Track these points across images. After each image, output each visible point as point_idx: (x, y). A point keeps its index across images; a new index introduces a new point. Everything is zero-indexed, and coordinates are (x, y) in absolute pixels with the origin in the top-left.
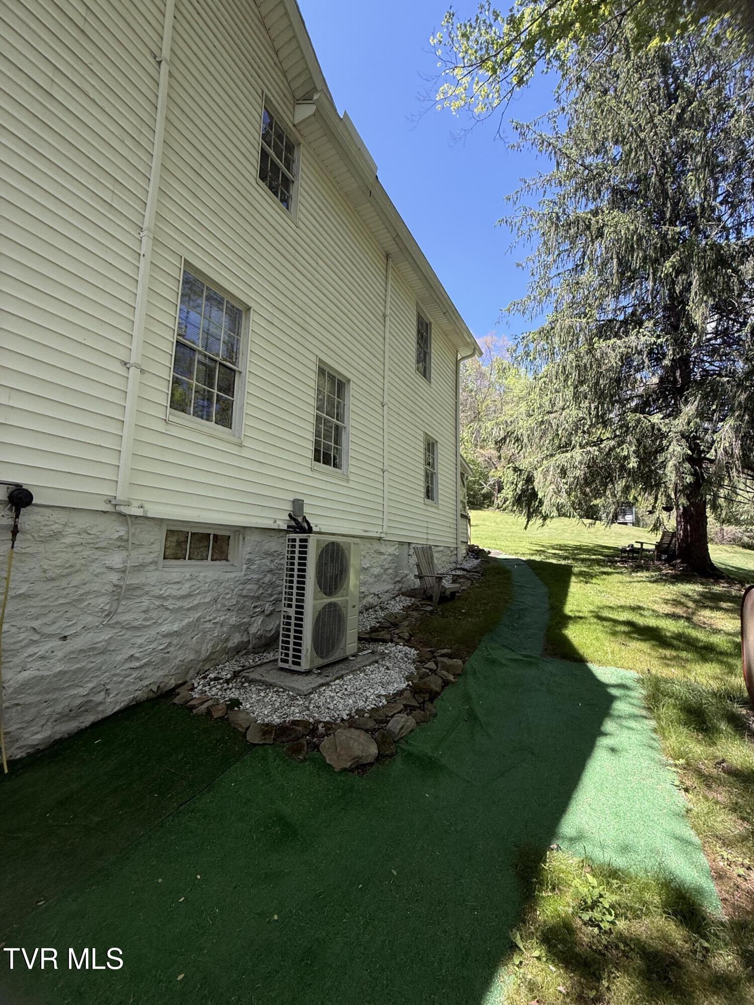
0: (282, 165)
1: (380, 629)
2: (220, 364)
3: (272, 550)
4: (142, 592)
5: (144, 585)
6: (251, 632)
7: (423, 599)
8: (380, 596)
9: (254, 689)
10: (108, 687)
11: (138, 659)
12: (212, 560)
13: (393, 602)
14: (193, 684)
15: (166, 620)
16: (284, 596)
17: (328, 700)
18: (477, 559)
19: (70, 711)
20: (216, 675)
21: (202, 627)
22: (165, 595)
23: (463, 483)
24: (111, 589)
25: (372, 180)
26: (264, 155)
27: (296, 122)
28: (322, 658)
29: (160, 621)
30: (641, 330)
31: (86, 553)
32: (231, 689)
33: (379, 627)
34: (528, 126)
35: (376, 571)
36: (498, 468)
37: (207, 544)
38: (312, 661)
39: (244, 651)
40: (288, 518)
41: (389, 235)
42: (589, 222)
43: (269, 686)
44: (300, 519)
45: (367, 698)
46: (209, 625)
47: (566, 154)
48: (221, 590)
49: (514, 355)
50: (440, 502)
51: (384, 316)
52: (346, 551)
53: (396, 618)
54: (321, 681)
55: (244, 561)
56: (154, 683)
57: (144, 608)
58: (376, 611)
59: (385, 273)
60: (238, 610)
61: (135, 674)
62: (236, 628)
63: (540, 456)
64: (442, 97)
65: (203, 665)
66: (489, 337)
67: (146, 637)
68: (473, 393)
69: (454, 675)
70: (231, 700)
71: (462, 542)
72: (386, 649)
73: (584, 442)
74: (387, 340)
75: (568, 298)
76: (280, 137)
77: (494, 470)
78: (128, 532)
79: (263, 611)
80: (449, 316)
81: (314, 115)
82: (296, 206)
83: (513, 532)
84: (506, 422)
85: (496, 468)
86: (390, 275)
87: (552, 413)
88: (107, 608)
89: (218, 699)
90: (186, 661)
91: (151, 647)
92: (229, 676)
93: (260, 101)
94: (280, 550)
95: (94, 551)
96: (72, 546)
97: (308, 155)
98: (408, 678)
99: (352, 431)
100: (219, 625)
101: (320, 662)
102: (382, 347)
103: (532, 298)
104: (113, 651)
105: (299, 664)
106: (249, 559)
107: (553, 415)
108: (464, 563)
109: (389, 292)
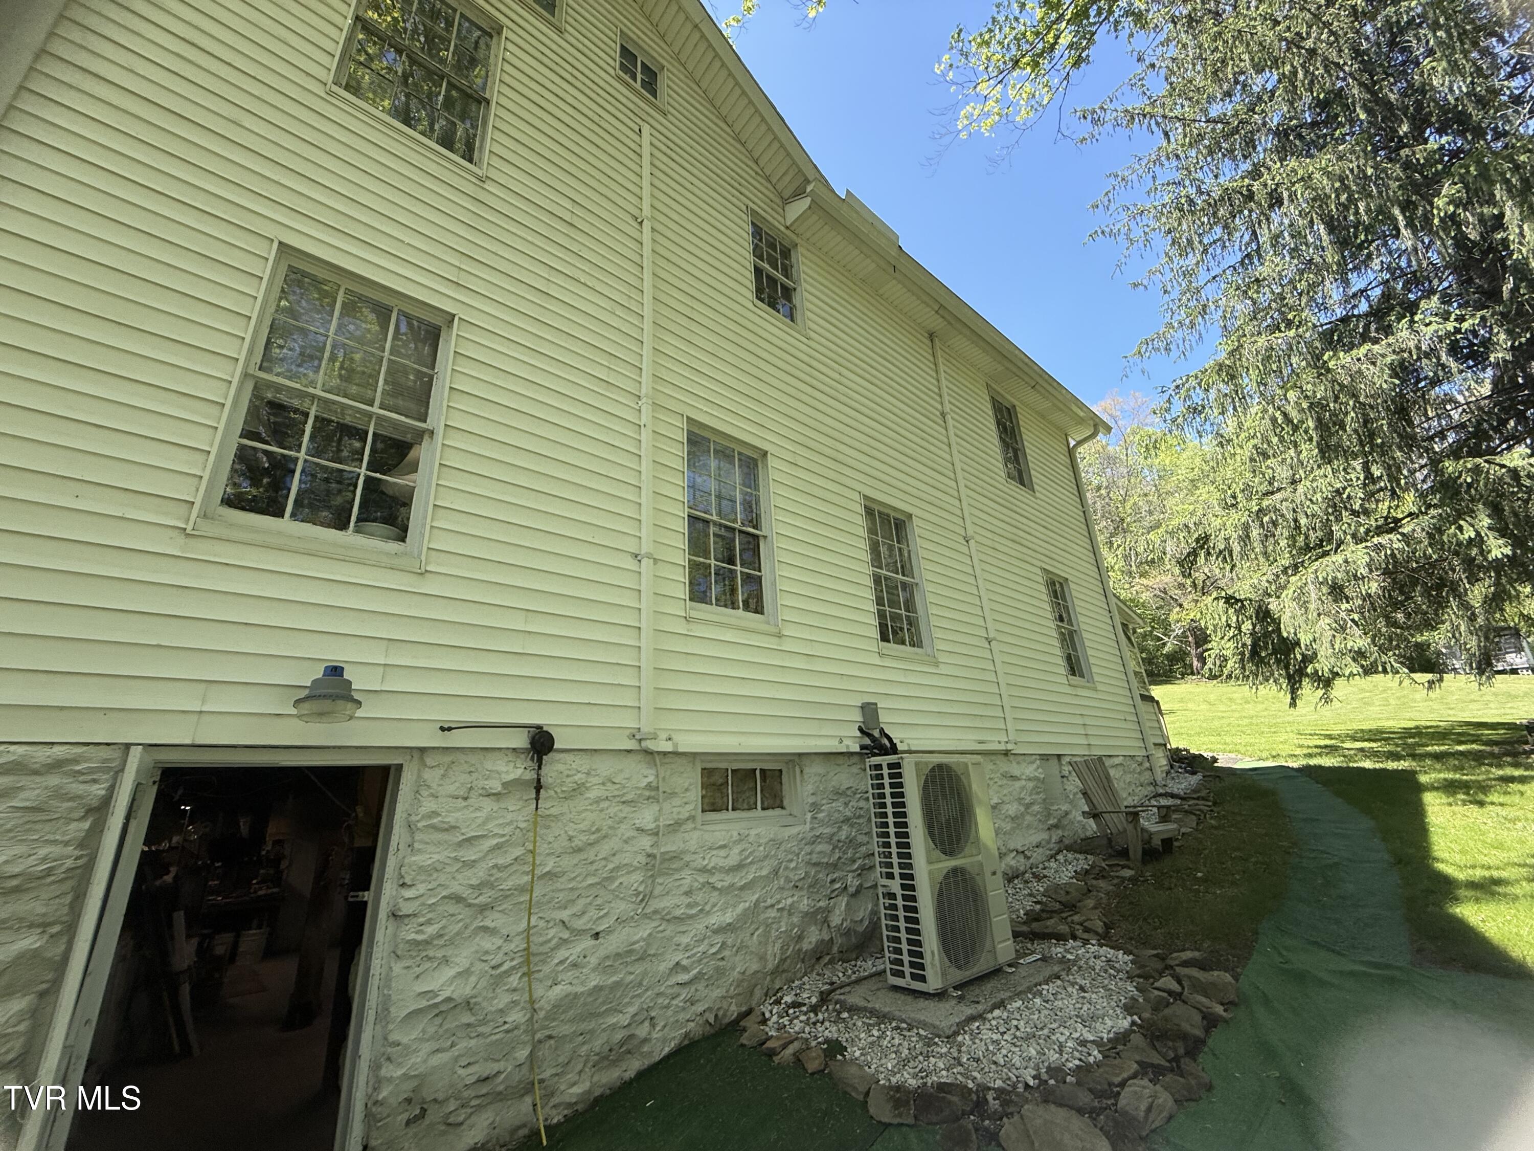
0: (779, 276)
1: (1044, 915)
2: (740, 531)
3: (843, 787)
4: (682, 862)
5: (683, 852)
6: (833, 924)
7: (1111, 856)
8: (1028, 853)
9: (859, 1024)
10: (653, 1014)
11: (686, 969)
12: (763, 809)
13: (1053, 864)
14: (763, 1014)
15: (714, 906)
16: (878, 859)
17: (991, 1048)
18: (1194, 773)
19: (610, 1050)
20: (794, 998)
21: (762, 917)
22: (709, 867)
23: (1129, 639)
24: (644, 860)
25: (894, 252)
26: (758, 271)
27: (788, 224)
28: (959, 968)
29: (707, 908)
30: (1416, 318)
31: (612, 811)
32: (822, 1023)
33: (1042, 911)
34: (1102, 108)
35: (1012, 809)
36: (1186, 605)
37: (752, 785)
38: (944, 974)
39: (827, 958)
40: (858, 734)
41: (928, 309)
42: (1248, 190)
43: (883, 1018)
44: (876, 733)
45: (1061, 1046)
46: (772, 913)
47: (1176, 117)
48: (781, 855)
49: (1168, 417)
50: (1096, 678)
51: (943, 415)
52: (963, 777)
53: (1068, 893)
54: (969, 1011)
55: (807, 807)
56: (709, 1009)
57: (685, 888)
58: (1027, 882)
59: (931, 359)
60: (810, 887)
61: (684, 994)
62: (811, 916)
63: (1270, 572)
64: (966, 122)
65: (773, 981)
66: (1109, 401)
67: (692, 934)
68: (1103, 492)
69: (1222, 1004)
70: (827, 1041)
71: (1155, 744)
72: (1067, 951)
73: (1362, 530)
74: (954, 446)
75: (1243, 307)
76: (772, 246)
77: (1178, 609)
78: (657, 776)
79: (846, 887)
80: (1043, 391)
81: (810, 207)
82: (804, 314)
83: (1252, 717)
84: (1187, 527)
85: (1181, 606)
86: (940, 360)
87: (1272, 493)
88: (641, 889)
89: (807, 1039)
90: (747, 973)
91: (700, 949)
92: (814, 1000)
93: (744, 217)
94: (854, 785)
95: (621, 807)
96: (598, 801)
97: (808, 254)
98: (1129, 1009)
99: (929, 587)
100: (785, 913)
101: (959, 976)
102: (948, 457)
103: (1176, 325)
104: (654, 955)
105: (923, 979)
106: (813, 803)
107: (1278, 496)
108: (1170, 783)
109: (944, 383)
